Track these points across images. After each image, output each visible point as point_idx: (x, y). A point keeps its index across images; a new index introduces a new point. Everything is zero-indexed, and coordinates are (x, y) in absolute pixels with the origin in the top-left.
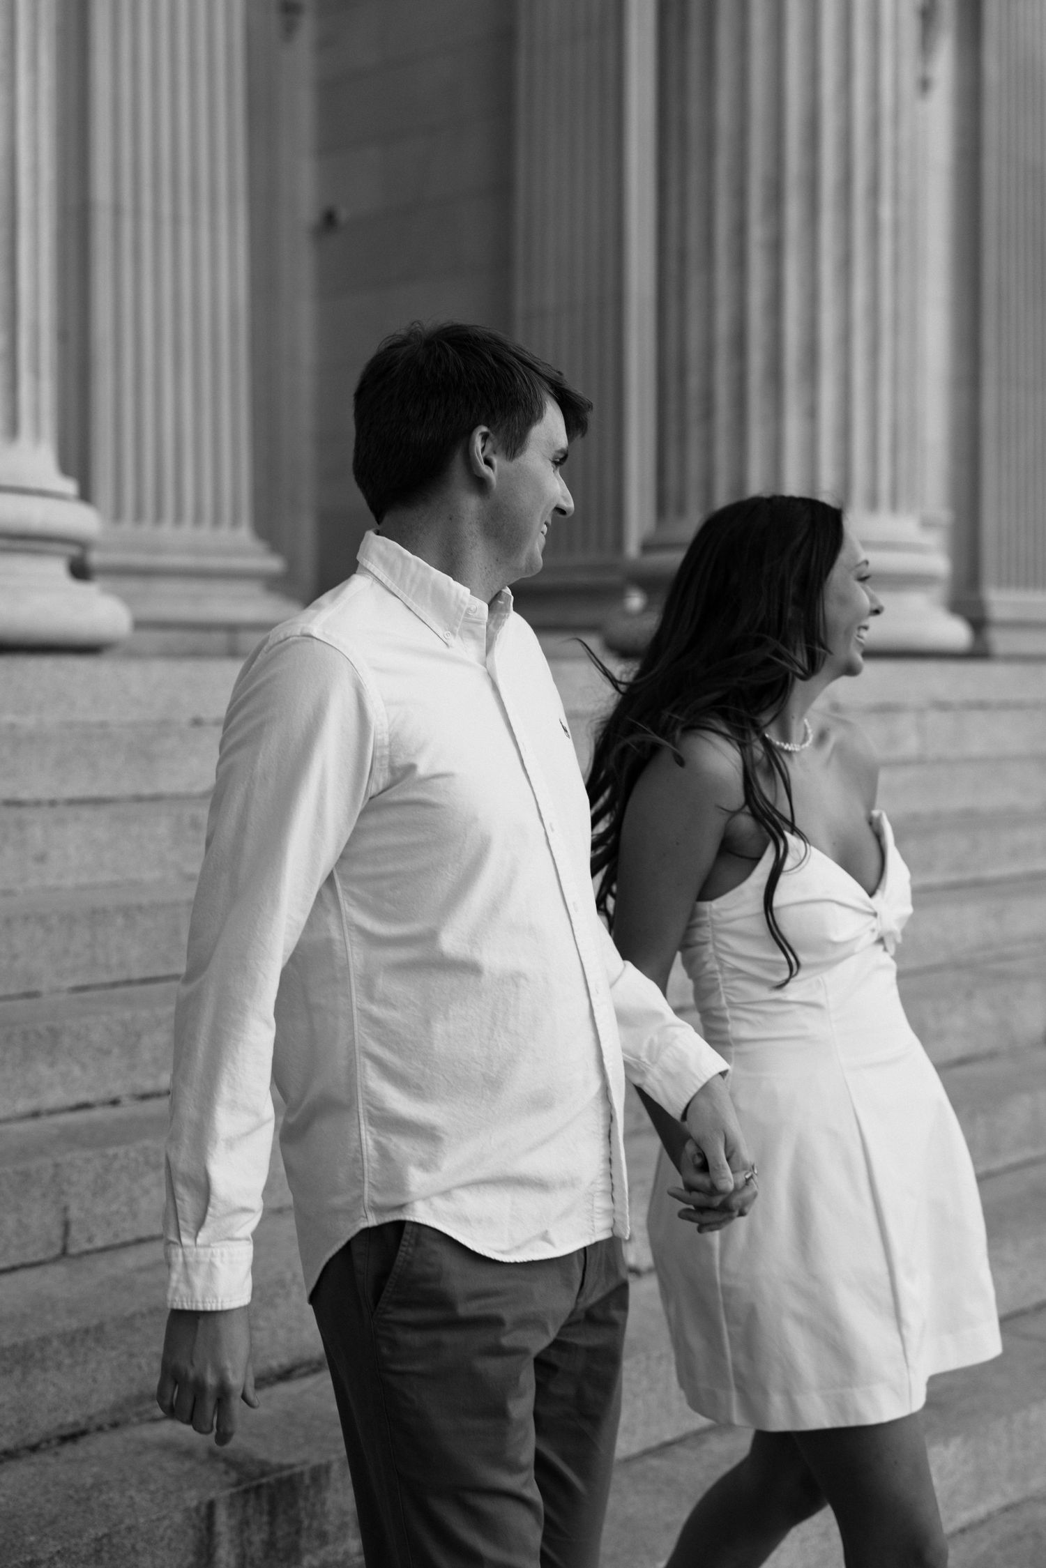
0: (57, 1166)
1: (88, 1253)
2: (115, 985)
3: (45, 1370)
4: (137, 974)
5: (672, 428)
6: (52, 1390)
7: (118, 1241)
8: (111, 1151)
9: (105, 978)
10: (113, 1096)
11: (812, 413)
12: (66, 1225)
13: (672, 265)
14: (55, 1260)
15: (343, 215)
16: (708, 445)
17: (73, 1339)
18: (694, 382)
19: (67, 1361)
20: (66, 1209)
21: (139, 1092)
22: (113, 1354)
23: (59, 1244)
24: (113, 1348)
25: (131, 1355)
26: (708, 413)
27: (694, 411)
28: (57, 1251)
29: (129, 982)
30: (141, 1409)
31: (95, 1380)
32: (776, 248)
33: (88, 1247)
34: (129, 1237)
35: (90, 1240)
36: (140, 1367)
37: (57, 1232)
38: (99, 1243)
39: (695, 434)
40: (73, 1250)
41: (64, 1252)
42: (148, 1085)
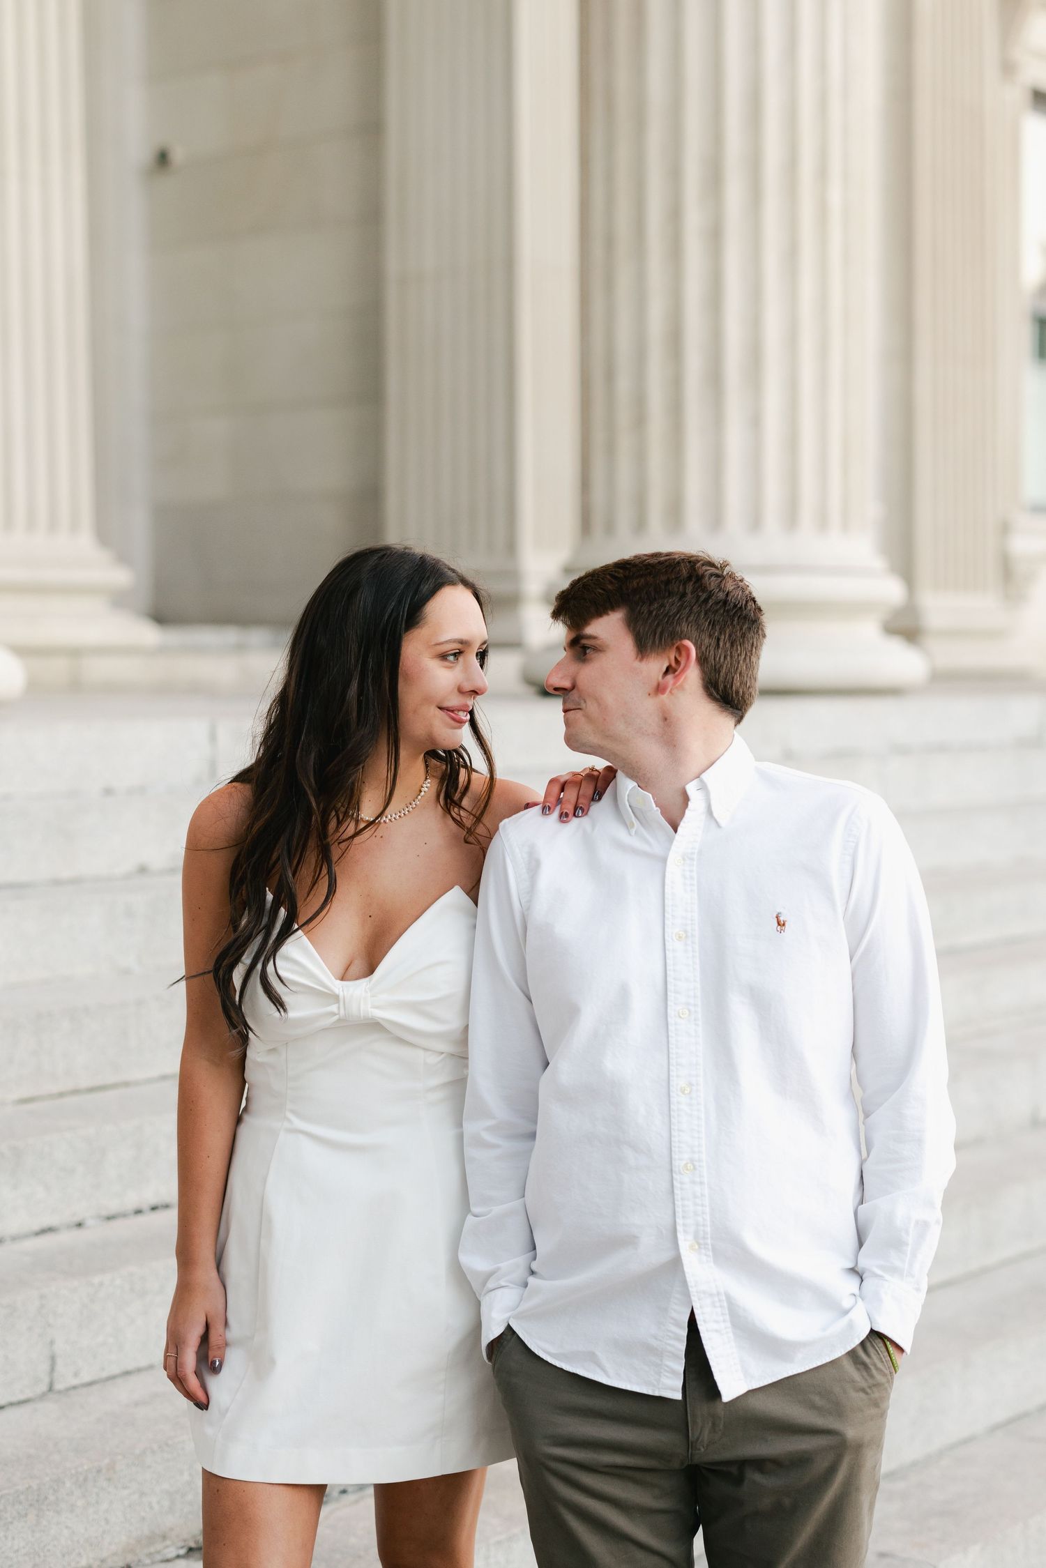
0: (42, 1297)
1: (74, 1388)
2: (61, 1095)
3: (58, 1512)
4: (84, 1083)
5: (599, 437)
6: (66, 1532)
7: (104, 1375)
8: (96, 1280)
9: (55, 1088)
10: (76, 1219)
11: (755, 421)
12: (53, 1359)
13: (598, 252)
14: (42, 1397)
15: (178, 155)
16: (641, 456)
17: (85, 1480)
18: (624, 384)
19: (80, 1503)
20: (52, 1343)
21: (105, 1213)
22: (126, 1492)
23: (46, 1380)
24: (125, 1488)
25: (142, 1494)
26: (640, 421)
27: (624, 417)
28: (43, 1387)
29: (75, 1092)
30: (152, 1550)
31: (107, 1521)
32: (715, 236)
33: (75, 1382)
34: (115, 1370)
35: (76, 1375)
36: (151, 1508)
37: (44, 1367)
38: (86, 1378)
39: (625, 444)
40: (59, 1386)
41: (51, 1389)
42: (114, 1206)
